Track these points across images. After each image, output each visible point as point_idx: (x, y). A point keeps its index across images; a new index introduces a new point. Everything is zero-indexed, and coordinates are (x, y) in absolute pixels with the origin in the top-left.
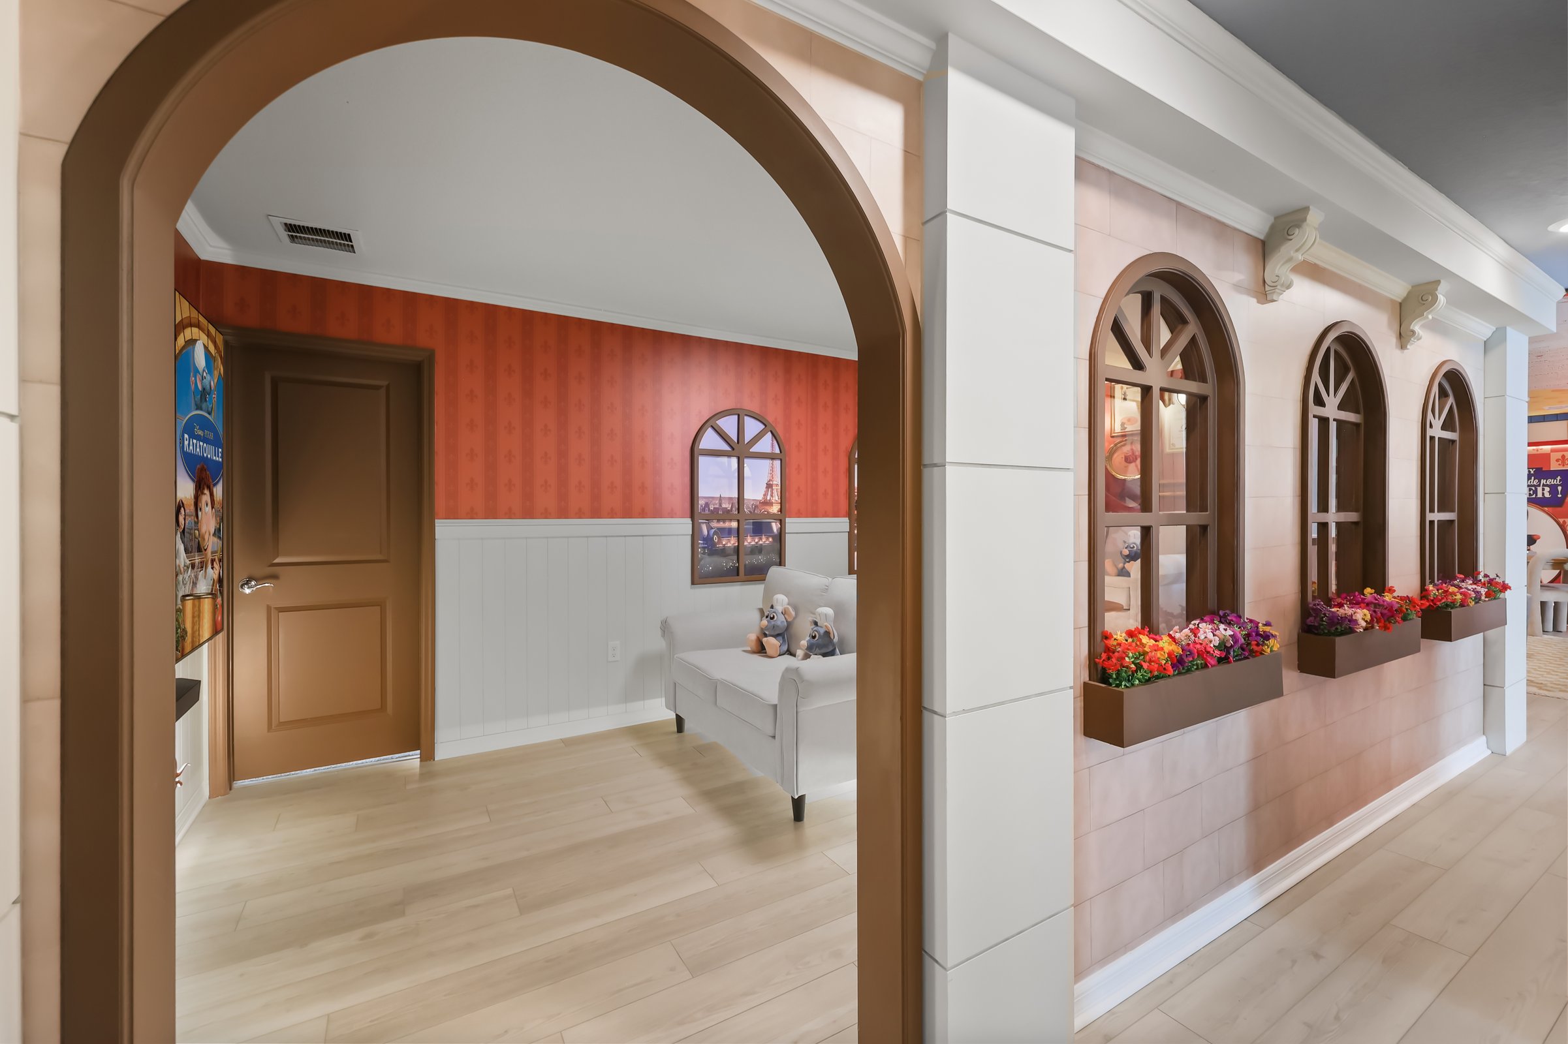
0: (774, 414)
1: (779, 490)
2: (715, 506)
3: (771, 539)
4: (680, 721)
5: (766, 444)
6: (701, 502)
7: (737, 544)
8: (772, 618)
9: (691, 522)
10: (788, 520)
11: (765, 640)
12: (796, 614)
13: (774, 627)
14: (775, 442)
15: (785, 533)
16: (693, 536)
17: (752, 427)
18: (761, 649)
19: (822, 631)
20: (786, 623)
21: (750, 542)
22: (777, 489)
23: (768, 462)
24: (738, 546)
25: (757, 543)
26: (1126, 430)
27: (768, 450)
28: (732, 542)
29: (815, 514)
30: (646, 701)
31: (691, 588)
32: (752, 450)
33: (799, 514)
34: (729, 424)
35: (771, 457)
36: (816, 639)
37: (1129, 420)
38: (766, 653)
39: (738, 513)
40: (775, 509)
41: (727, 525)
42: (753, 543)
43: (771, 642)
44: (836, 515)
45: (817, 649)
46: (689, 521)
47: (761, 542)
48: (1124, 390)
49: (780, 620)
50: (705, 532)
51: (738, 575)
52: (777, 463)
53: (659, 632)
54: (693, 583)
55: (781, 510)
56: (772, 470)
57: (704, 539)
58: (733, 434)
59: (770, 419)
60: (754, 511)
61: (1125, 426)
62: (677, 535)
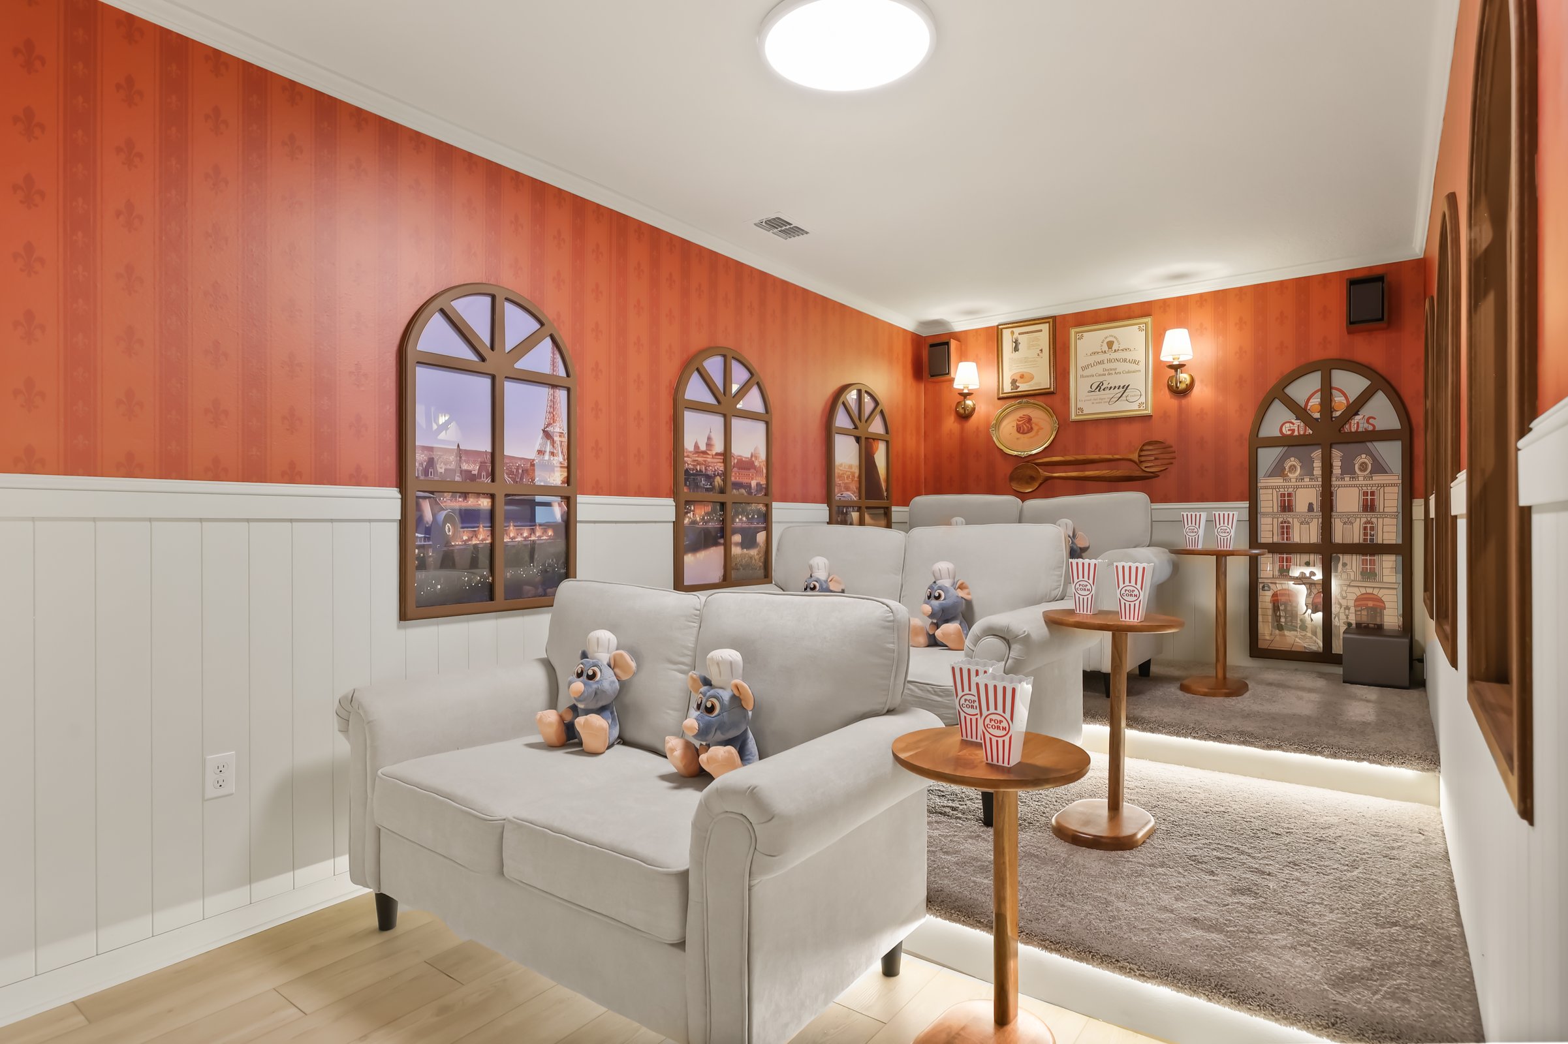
0: (555, 306)
1: (565, 444)
2: (448, 467)
3: (550, 533)
4: (386, 908)
5: (542, 359)
6: (420, 457)
7: (489, 541)
8: (592, 677)
9: (400, 496)
10: (580, 499)
11: (580, 721)
12: (639, 666)
13: (596, 693)
14: (558, 356)
15: (576, 522)
16: (403, 524)
17: (518, 325)
18: (569, 738)
19: (726, 695)
20: (617, 685)
21: (514, 538)
22: (561, 442)
23: (544, 392)
24: (492, 545)
25: (526, 538)
26: (1019, 390)
27: (546, 369)
28: (481, 537)
29: (622, 491)
30: (297, 872)
31: (399, 627)
32: (518, 365)
33: (597, 491)
34: (474, 312)
35: (551, 383)
36: (717, 711)
37: (1022, 377)
38: (580, 744)
39: (493, 480)
40: (556, 478)
41: (471, 503)
42: (519, 539)
43: (593, 726)
44: (655, 493)
45: (719, 733)
46: (394, 492)
47: (533, 538)
48: (1015, 336)
49: (608, 681)
50: (428, 516)
51: (492, 598)
52: (562, 395)
53: (333, 723)
54: (403, 616)
55: (568, 481)
56: (553, 404)
57: (428, 531)
58: (482, 332)
59: (549, 313)
60: (521, 479)
61: (1018, 384)
62: (370, 521)
